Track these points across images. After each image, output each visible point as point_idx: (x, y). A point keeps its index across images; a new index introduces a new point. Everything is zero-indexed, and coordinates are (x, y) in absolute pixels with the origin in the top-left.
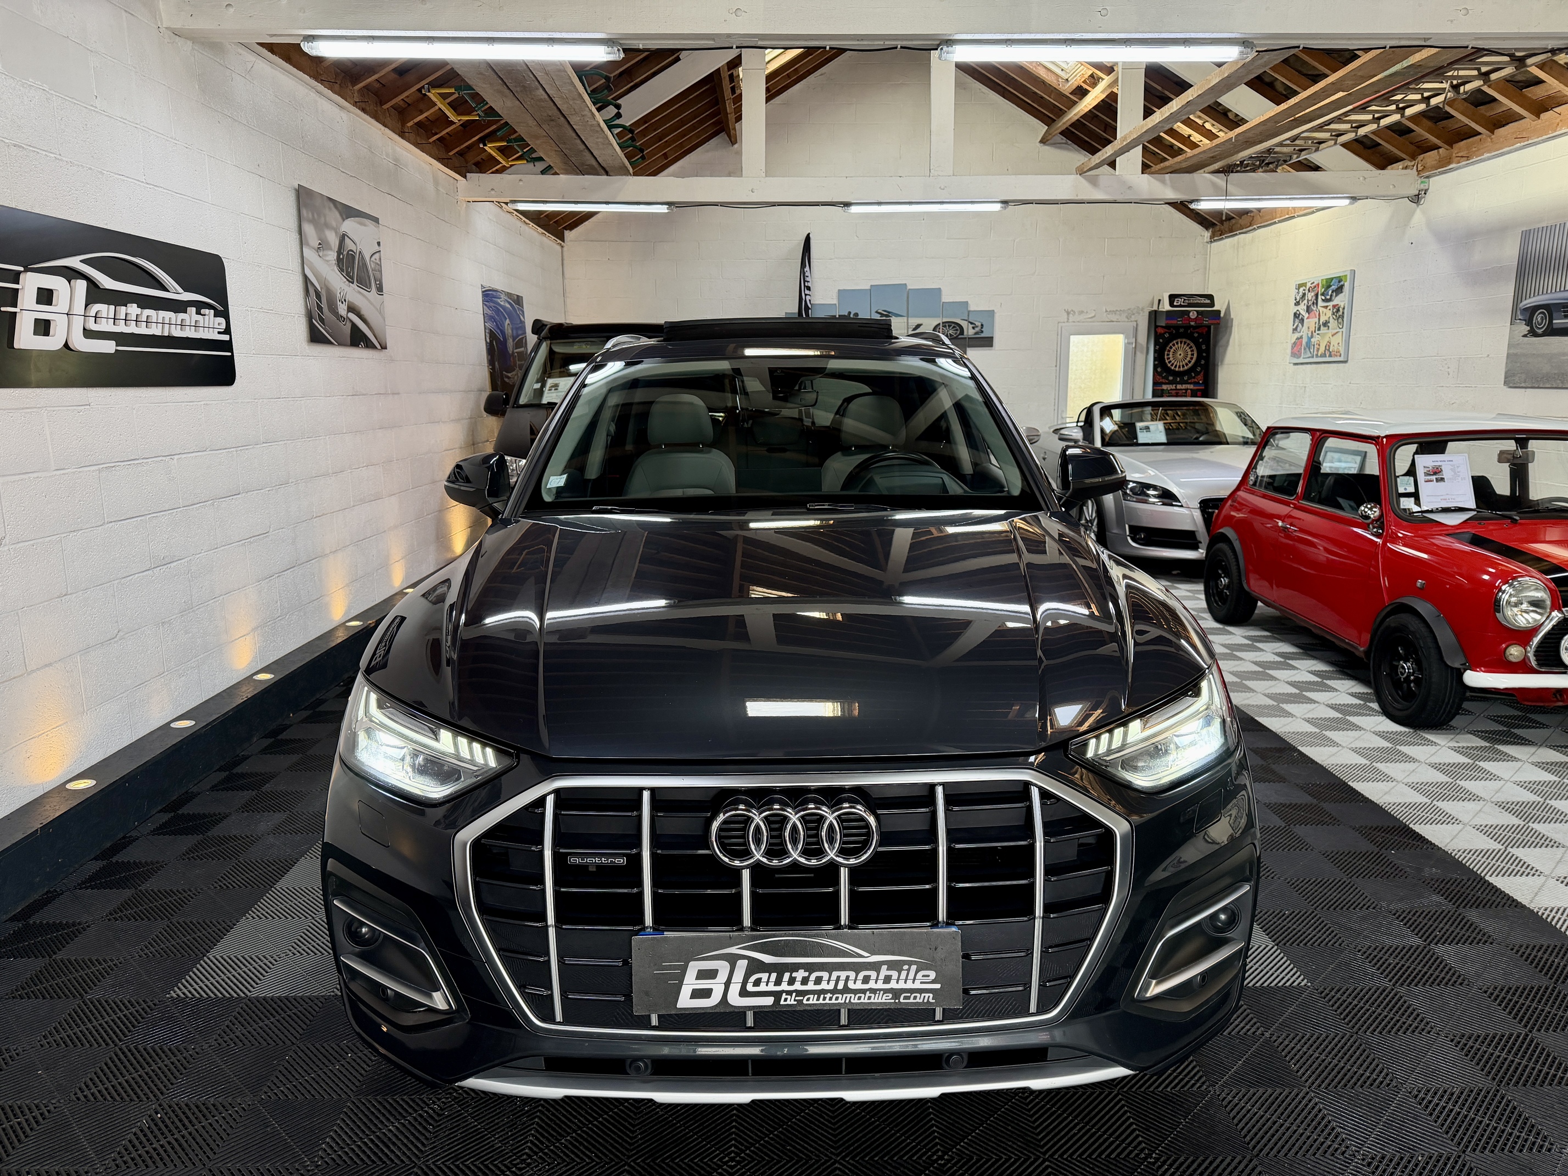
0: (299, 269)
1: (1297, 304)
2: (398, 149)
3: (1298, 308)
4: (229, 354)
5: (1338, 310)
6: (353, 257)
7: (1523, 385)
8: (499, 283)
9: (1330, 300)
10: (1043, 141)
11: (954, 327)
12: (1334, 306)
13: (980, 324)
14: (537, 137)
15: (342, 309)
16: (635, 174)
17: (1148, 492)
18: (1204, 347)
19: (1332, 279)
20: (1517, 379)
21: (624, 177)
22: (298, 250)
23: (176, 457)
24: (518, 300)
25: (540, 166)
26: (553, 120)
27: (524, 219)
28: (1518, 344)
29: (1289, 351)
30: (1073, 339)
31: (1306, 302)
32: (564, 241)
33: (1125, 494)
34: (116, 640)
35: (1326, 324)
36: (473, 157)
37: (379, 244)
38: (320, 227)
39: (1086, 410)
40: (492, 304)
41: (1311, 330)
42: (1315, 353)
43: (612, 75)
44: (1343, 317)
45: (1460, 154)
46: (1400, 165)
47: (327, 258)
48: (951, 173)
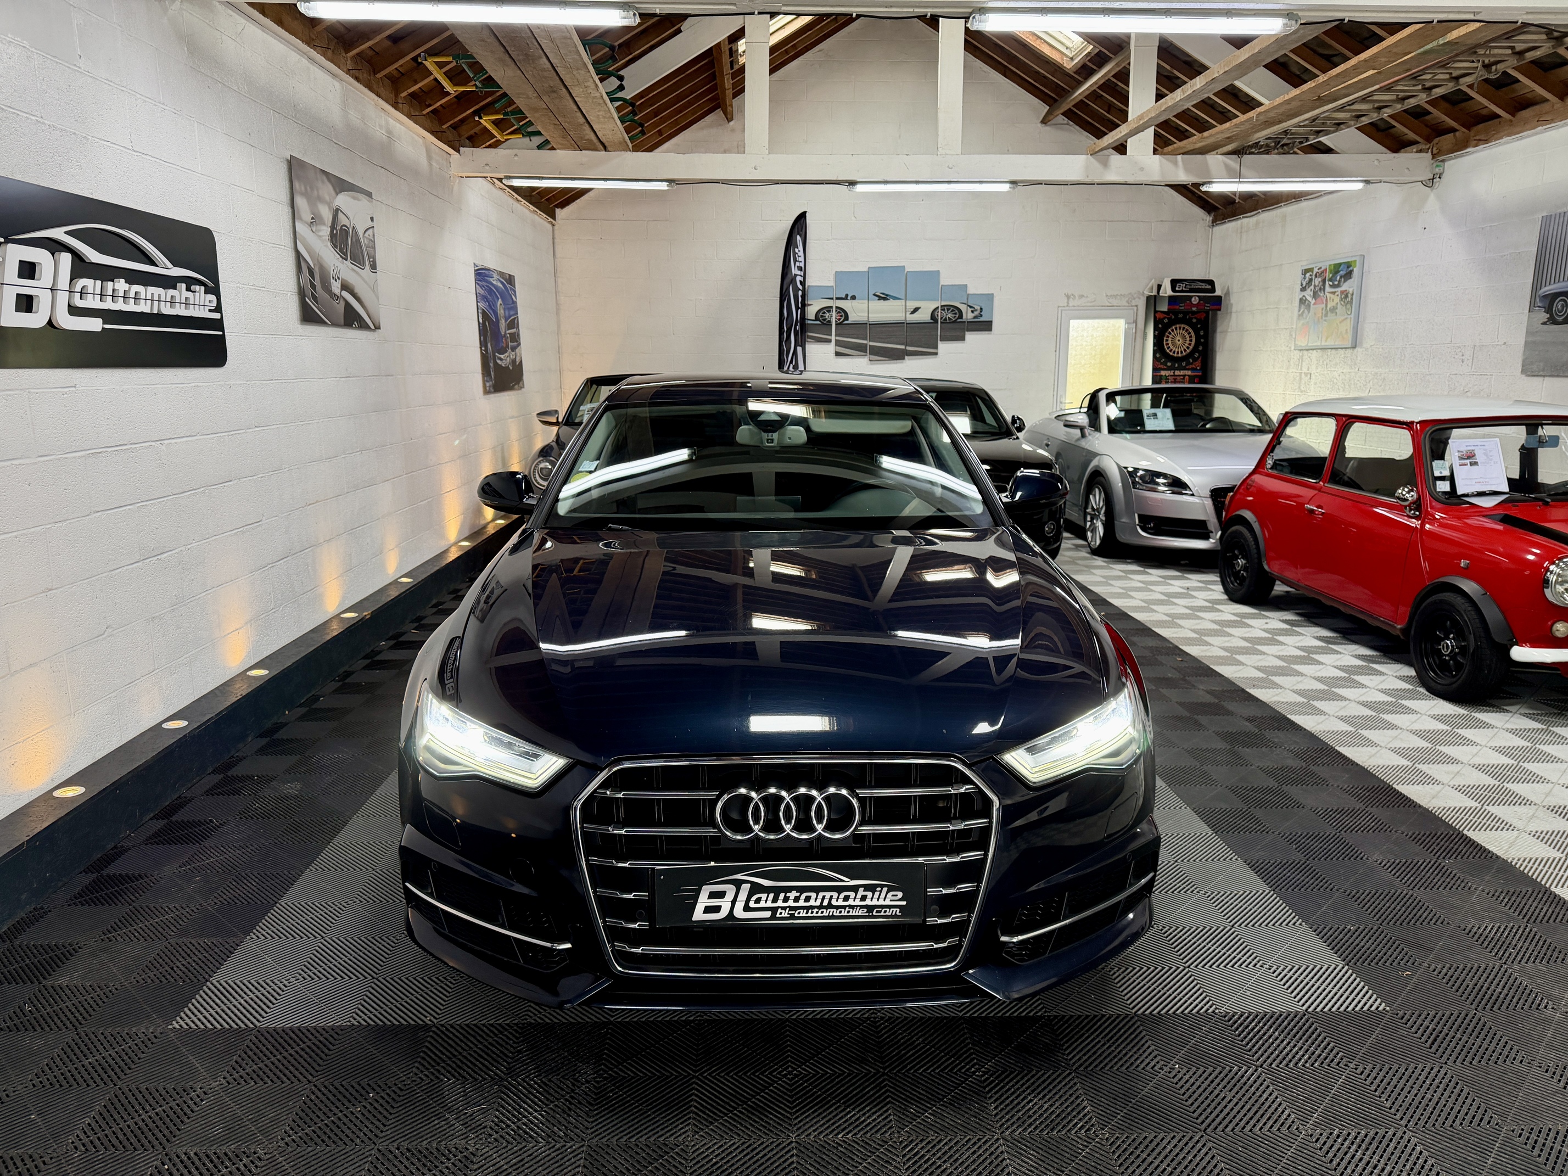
0: (291, 244)
1: (1303, 289)
2: (391, 121)
3: (1304, 293)
4: (221, 333)
5: (1346, 296)
6: (347, 232)
7: (1541, 373)
8: (492, 262)
9: (1338, 286)
10: (1044, 121)
11: (953, 311)
12: (1342, 292)
13: (979, 308)
14: (536, 110)
15: (336, 287)
16: (636, 149)
17: (1157, 480)
18: (1202, 333)
19: (1340, 264)
20: (1535, 367)
21: (623, 152)
22: (291, 225)
23: (166, 442)
24: (510, 280)
25: (537, 140)
26: (554, 92)
27: (516, 196)
28: (1537, 332)
30: (1074, 323)
31: (1312, 287)
32: (554, 219)
33: (1134, 483)
34: (103, 636)
35: (1333, 310)
36: (466, 131)
37: (372, 219)
38: (313, 201)
39: (1089, 396)
40: (484, 284)
43: (616, 44)
44: (1352, 303)
45: (1477, 138)
46: (1414, 148)
47: (320, 234)
48: (959, 152)
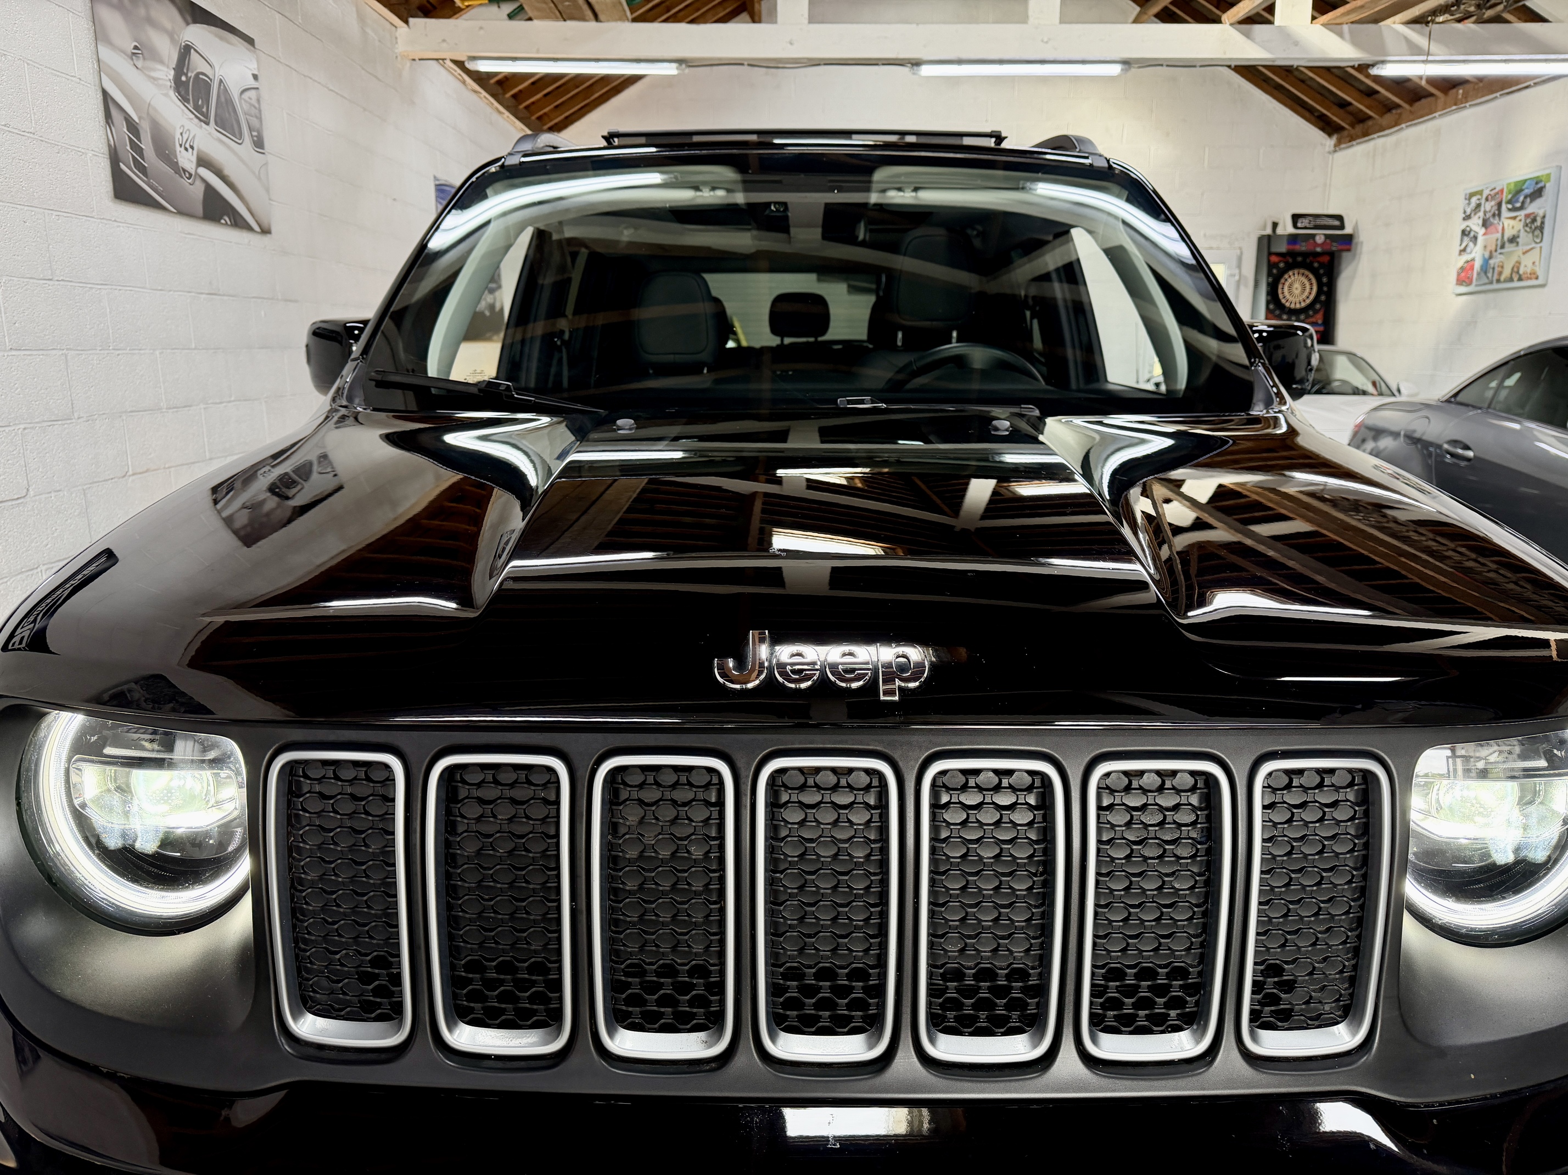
0: (91, 77)
1: (1467, 218)
3: (1469, 223)
5: (1534, 220)
6: (208, 86)
9: (1521, 208)
12: (1527, 216)
16: (635, 20)
18: (1325, 280)
19: (1525, 181)
21: (619, 22)
22: (92, 48)
25: (507, 7)
29: (1453, 277)
31: (1481, 214)
35: (1513, 240)
37: (255, 77)
38: (137, 23)
41: (1489, 249)
42: (1496, 277)
44: (1542, 228)
47: (153, 74)
48: (1058, 21)
